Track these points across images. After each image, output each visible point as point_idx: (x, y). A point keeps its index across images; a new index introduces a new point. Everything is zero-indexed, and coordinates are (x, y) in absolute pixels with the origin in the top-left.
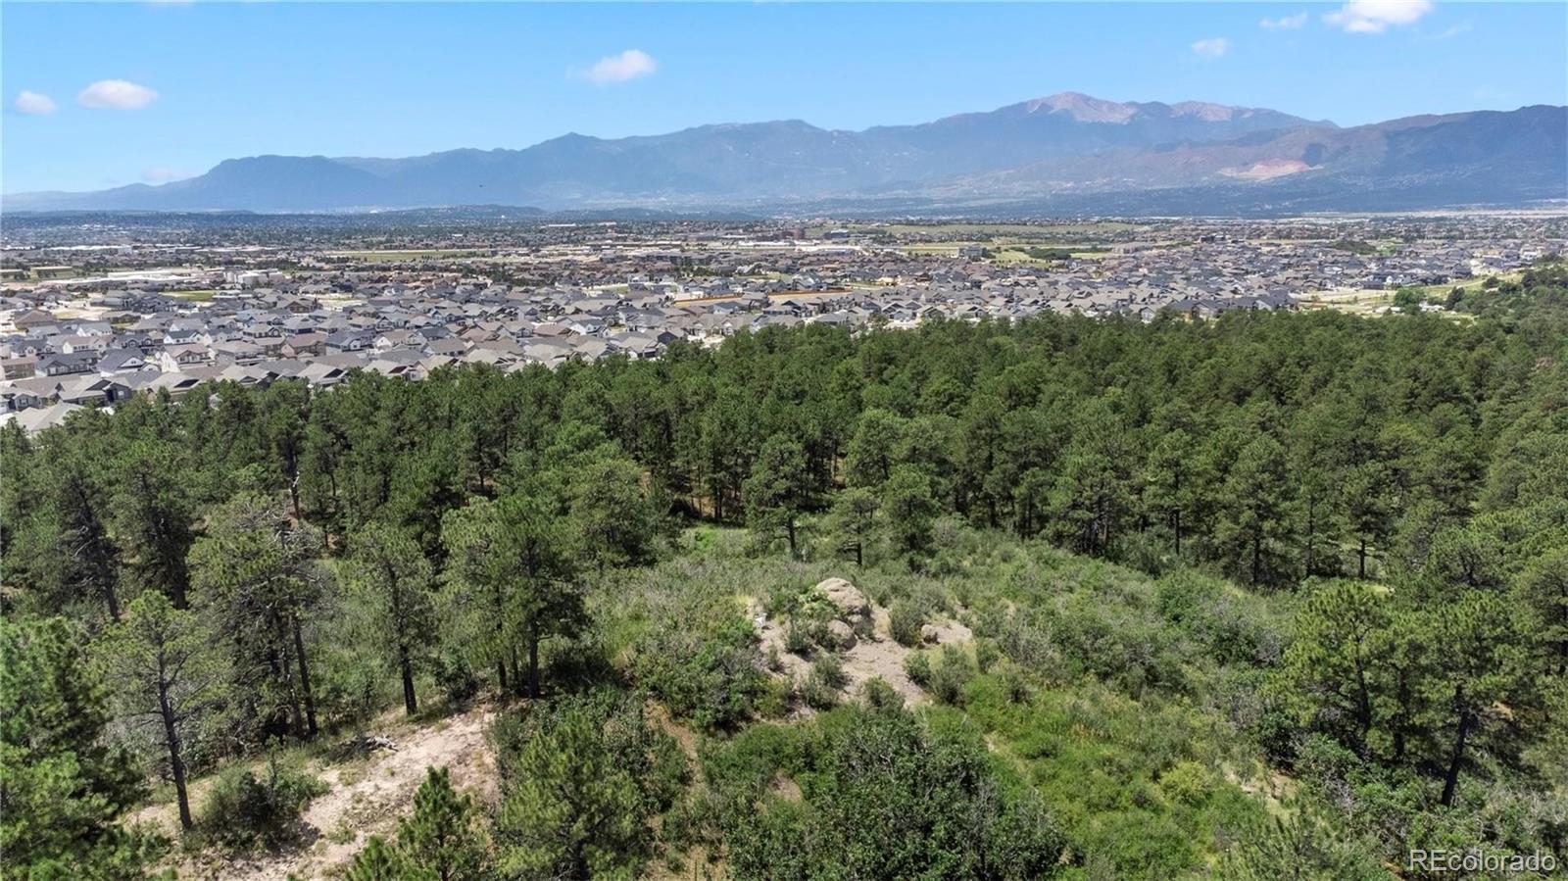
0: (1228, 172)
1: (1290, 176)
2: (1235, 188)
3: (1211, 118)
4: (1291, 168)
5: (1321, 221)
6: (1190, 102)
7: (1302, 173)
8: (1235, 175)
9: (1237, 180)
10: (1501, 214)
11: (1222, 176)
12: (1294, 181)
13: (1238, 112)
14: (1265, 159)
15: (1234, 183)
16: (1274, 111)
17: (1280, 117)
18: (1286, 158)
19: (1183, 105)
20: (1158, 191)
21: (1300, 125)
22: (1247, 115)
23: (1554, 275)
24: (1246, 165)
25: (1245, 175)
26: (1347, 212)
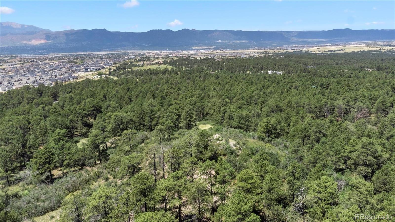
0: (25, 42)
1: (43, 43)
2: (29, 47)
3: (15, 27)
4: (43, 42)
5: (56, 55)
6: (7, 22)
7: (46, 43)
8: (27, 43)
9: (28, 44)
10: (101, 53)
11: (23, 43)
12: (44, 45)
13: (23, 26)
14: (35, 39)
15: (28, 45)
16: (34, 26)
17: (35, 28)
18: (41, 39)
19: (5, 23)
20: (4, 47)
21: (43, 30)
22: (26, 26)
23: (121, 67)
24: (30, 40)
25: (30, 43)
26: (61, 53)
